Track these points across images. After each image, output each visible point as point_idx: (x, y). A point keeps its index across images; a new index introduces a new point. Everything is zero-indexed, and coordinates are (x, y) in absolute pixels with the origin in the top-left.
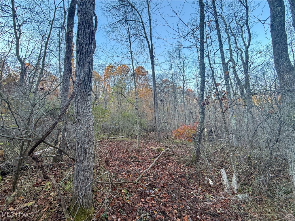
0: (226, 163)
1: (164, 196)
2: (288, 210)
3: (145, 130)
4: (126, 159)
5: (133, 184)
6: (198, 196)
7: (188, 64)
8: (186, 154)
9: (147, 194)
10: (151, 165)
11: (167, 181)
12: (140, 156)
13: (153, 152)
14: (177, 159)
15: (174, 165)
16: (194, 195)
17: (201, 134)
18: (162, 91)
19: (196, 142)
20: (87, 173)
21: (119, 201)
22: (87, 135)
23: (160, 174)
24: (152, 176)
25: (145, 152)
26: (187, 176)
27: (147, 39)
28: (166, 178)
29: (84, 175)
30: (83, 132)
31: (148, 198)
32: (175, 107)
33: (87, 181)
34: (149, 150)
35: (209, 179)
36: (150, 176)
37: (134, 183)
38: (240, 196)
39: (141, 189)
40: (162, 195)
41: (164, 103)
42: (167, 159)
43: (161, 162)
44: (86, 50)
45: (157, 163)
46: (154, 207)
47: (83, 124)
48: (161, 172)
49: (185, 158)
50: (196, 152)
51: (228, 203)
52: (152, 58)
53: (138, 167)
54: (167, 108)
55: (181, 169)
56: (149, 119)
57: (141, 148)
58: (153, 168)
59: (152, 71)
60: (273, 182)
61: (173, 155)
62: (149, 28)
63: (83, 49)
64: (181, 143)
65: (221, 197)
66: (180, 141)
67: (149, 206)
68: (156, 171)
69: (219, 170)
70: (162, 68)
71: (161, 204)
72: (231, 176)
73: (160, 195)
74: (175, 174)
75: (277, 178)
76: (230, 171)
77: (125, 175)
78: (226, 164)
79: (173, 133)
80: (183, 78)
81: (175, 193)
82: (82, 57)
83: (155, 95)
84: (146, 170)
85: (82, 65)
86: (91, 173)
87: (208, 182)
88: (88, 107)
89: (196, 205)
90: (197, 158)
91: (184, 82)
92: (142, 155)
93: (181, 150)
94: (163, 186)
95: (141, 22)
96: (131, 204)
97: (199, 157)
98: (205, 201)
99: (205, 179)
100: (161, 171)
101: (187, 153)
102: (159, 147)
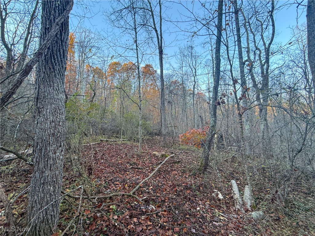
0: (237, 173)
1: (163, 214)
2: (310, 232)
3: (150, 134)
4: (124, 165)
5: (127, 197)
6: (205, 213)
7: (201, 63)
8: (194, 162)
9: (143, 211)
10: (152, 174)
11: (170, 194)
12: (141, 162)
13: (156, 158)
14: (183, 166)
15: (179, 174)
16: (201, 212)
17: (211, 139)
18: (171, 92)
19: (205, 149)
20: (49, 187)
21: (104, 221)
22: (52, 132)
23: (161, 184)
24: (151, 187)
25: (147, 157)
26: (194, 187)
27: (156, 31)
28: (168, 190)
29: (43, 190)
30: (45, 127)
31: (143, 217)
32: (184, 111)
33: (49, 199)
34: (152, 156)
35: (219, 192)
36: (149, 186)
37: (129, 196)
38: (254, 214)
39: (137, 203)
40: (161, 213)
41: (172, 106)
42: (171, 167)
43: (164, 169)
44: (56, 7)
45: (160, 171)
46: (149, 230)
47: (46, 115)
48: (163, 183)
49: (192, 166)
50: (205, 159)
51: (241, 223)
52: (161, 52)
53: (136, 175)
54: (175, 111)
55: (187, 178)
56: (155, 123)
57: (143, 153)
58: (155, 176)
59: (160, 67)
60: (290, 197)
61: (179, 162)
62: (159, 18)
63: (50, 4)
64: (188, 149)
65: (232, 215)
66: (187, 147)
67: (142, 229)
68: (157, 181)
69: (229, 180)
70: (171, 67)
71: (159, 225)
72: (243, 188)
73: (159, 213)
74: (179, 185)
75: (294, 193)
76: (242, 183)
77: (120, 185)
78: (237, 175)
79: (180, 138)
80: (195, 80)
81: (178, 210)
82: (50, 17)
83: (162, 95)
84: (145, 179)
85: (49, 28)
86: (57, 187)
87: (217, 195)
88: (56, 92)
89: (203, 227)
90: (205, 167)
91: (195, 84)
92: (143, 160)
93: (188, 157)
94: (164, 200)
95: (150, 10)
96: (118, 226)
97: (208, 165)
98: (214, 221)
99: (214, 192)
100: (163, 181)
101: (194, 160)
102: (163, 153)
